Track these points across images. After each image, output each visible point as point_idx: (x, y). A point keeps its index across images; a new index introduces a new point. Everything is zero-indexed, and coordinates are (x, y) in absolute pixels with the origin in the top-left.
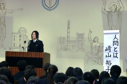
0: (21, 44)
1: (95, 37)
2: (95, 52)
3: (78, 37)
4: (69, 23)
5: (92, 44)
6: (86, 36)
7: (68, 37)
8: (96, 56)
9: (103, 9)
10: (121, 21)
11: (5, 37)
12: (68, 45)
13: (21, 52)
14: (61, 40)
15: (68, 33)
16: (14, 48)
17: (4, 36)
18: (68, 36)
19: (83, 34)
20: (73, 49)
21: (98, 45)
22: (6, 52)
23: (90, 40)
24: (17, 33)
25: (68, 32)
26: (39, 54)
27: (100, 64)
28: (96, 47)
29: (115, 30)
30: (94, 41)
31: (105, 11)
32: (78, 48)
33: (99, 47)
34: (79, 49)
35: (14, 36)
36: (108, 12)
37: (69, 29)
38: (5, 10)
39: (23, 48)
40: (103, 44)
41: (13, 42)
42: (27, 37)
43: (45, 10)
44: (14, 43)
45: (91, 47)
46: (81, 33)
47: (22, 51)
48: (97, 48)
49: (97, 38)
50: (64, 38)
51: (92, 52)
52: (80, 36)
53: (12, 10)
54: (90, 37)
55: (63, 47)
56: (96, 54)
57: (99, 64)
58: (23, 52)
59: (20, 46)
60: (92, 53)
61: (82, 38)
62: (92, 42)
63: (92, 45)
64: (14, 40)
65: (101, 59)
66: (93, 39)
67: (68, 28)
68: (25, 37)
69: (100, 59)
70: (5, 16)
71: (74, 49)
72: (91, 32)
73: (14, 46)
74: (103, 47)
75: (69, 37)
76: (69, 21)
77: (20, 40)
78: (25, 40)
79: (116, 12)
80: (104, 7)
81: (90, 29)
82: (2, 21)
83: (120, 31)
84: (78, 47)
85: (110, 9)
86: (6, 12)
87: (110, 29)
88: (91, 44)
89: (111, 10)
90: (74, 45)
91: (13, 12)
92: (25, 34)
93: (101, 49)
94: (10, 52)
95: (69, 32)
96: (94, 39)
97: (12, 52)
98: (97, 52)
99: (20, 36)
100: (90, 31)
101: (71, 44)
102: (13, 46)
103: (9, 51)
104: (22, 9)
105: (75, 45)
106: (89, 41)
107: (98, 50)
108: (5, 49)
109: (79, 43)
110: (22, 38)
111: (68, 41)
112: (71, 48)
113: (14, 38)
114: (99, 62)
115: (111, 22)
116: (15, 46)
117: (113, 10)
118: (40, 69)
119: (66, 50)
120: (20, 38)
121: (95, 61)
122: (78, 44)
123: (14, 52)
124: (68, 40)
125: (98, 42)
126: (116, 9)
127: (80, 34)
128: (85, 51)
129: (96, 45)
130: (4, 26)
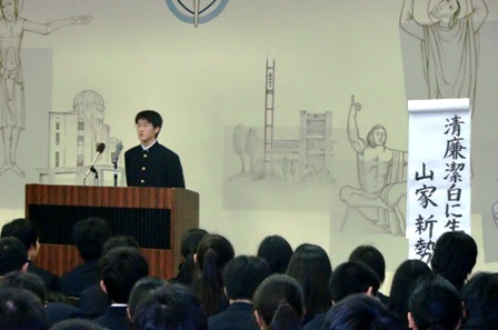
0: (83, 156)
1: (375, 128)
2: (373, 184)
3: (305, 125)
4: (270, 71)
5: (362, 153)
6: (338, 122)
7: (266, 126)
8: (379, 203)
9: (405, 17)
10: (476, 62)
11: (22, 129)
12: (268, 157)
13: (87, 187)
14: (241, 141)
15: (269, 112)
16: (58, 170)
17: (19, 125)
18: (269, 123)
19: (325, 115)
20: (289, 175)
21: (386, 156)
22: (27, 186)
23: (354, 138)
24: (70, 113)
25: (267, 109)
26: (157, 196)
27: (394, 230)
28: (376, 167)
29: (452, 97)
30: (370, 144)
31: (412, 22)
32: (306, 171)
33: (390, 164)
34: (310, 174)
35: (58, 125)
36: (425, 27)
37: (270, 96)
38: (20, 23)
39: (93, 170)
40: (405, 152)
41: (54, 149)
42: (108, 127)
43: (178, 20)
44: (57, 154)
45: (359, 164)
46: (320, 110)
47: (90, 182)
48: (382, 171)
49: (381, 131)
50: (250, 130)
51: (360, 185)
52: (316, 122)
53: (47, 25)
54: (352, 126)
55: (247, 168)
56: (378, 194)
57: (390, 233)
58: (95, 188)
59: (80, 164)
60: (362, 189)
61: (323, 132)
62: (362, 145)
63: (360, 156)
64: (58, 140)
65: (396, 210)
66: (364, 135)
67: (267, 91)
68: (99, 128)
69: (394, 211)
70: (20, 45)
71: (293, 174)
72: (358, 107)
73: (57, 165)
74: (405, 164)
75: (272, 126)
76: (271, 65)
77: (81, 138)
78: (100, 142)
79: (456, 28)
80: (407, 8)
81: (353, 96)
82: (10, 67)
83: (473, 103)
84: (307, 167)
85: (430, 14)
86: (23, 30)
87: (433, 93)
88: (358, 153)
89: (436, 20)
90: (290, 157)
91: (49, 29)
92: (100, 116)
93: (398, 172)
94: (42, 186)
95: (269, 106)
96: (371, 133)
97: (49, 187)
98: (382, 186)
99: (81, 125)
100: (353, 104)
101: (281, 156)
102: (53, 164)
103: (37, 182)
104: (85, 19)
105: (296, 157)
106: (352, 142)
107: (386, 176)
108: (23, 174)
109: (311, 152)
110: (87, 133)
111: (266, 144)
112: (278, 169)
113: (58, 134)
114: (388, 226)
115: (436, 65)
116: (61, 164)
117: (446, 20)
118: (162, 251)
119: (261, 177)
120: (81, 133)
121: (375, 222)
122: (307, 155)
123: (56, 187)
124: (269, 138)
125: (385, 148)
126: (456, 14)
127: (316, 116)
128: (333, 181)
129: (377, 159)
130: (18, 87)
